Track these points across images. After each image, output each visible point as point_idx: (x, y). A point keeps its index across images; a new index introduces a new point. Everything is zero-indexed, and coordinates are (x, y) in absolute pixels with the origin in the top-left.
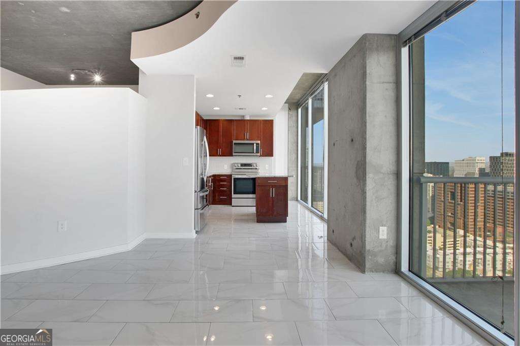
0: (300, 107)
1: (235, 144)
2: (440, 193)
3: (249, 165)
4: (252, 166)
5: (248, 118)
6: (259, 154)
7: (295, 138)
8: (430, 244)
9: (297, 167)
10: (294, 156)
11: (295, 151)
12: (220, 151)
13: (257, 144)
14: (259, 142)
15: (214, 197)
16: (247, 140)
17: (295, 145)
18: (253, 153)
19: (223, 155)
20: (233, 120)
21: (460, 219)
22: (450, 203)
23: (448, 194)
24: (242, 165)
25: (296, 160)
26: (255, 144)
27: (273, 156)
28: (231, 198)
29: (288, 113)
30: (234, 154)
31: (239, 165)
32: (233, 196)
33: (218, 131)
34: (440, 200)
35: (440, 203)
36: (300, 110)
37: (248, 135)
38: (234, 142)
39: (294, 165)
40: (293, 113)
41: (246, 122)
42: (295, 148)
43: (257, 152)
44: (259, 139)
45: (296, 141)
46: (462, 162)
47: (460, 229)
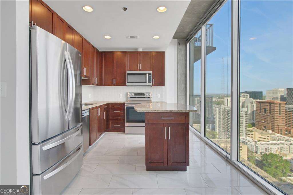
0: (188, 43)
1: (128, 74)
2: (258, 109)
3: (142, 94)
4: (145, 95)
5: (141, 50)
6: (151, 84)
7: (184, 70)
8: (252, 139)
9: (186, 96)
10: (183, 86)
11: (184, 82)
12: (114, 81)
13: (149, 74)
14: (151, 72)
15: (108, 124)
16: (140, 70)
17: (184, 76)
18: (146, 83)
19: (118, 85)
20: (127, 52)
21: (270, 124)
22: (263, 115)
23: (262, 110)
24: (136, 94)
25: (185, 90)
26: (147, 75)
27: (164, 86)
28: (124, 126)
29: (178, 47)
30: (127, 84)
31: (133, 94)
32: (127, 124)
33: (113, 62)
34: (258, 113)
35: (258, 115)
36: (188, 45)
37: (140, 66)
38: (128, 72)
39: (183, 94)
40: (182, 47)
41: (139, 55)
42: (184, 79)
43: (149, 82)
44: (151, 69)
45: (185, 72)
46: (271, 91)
47: (270, 130)
